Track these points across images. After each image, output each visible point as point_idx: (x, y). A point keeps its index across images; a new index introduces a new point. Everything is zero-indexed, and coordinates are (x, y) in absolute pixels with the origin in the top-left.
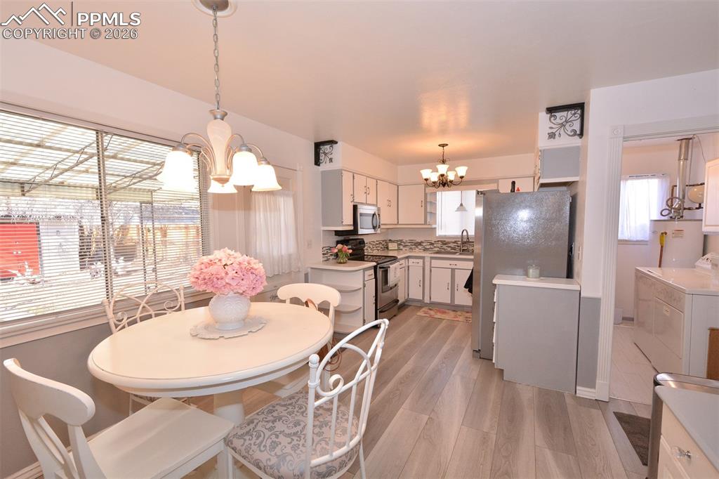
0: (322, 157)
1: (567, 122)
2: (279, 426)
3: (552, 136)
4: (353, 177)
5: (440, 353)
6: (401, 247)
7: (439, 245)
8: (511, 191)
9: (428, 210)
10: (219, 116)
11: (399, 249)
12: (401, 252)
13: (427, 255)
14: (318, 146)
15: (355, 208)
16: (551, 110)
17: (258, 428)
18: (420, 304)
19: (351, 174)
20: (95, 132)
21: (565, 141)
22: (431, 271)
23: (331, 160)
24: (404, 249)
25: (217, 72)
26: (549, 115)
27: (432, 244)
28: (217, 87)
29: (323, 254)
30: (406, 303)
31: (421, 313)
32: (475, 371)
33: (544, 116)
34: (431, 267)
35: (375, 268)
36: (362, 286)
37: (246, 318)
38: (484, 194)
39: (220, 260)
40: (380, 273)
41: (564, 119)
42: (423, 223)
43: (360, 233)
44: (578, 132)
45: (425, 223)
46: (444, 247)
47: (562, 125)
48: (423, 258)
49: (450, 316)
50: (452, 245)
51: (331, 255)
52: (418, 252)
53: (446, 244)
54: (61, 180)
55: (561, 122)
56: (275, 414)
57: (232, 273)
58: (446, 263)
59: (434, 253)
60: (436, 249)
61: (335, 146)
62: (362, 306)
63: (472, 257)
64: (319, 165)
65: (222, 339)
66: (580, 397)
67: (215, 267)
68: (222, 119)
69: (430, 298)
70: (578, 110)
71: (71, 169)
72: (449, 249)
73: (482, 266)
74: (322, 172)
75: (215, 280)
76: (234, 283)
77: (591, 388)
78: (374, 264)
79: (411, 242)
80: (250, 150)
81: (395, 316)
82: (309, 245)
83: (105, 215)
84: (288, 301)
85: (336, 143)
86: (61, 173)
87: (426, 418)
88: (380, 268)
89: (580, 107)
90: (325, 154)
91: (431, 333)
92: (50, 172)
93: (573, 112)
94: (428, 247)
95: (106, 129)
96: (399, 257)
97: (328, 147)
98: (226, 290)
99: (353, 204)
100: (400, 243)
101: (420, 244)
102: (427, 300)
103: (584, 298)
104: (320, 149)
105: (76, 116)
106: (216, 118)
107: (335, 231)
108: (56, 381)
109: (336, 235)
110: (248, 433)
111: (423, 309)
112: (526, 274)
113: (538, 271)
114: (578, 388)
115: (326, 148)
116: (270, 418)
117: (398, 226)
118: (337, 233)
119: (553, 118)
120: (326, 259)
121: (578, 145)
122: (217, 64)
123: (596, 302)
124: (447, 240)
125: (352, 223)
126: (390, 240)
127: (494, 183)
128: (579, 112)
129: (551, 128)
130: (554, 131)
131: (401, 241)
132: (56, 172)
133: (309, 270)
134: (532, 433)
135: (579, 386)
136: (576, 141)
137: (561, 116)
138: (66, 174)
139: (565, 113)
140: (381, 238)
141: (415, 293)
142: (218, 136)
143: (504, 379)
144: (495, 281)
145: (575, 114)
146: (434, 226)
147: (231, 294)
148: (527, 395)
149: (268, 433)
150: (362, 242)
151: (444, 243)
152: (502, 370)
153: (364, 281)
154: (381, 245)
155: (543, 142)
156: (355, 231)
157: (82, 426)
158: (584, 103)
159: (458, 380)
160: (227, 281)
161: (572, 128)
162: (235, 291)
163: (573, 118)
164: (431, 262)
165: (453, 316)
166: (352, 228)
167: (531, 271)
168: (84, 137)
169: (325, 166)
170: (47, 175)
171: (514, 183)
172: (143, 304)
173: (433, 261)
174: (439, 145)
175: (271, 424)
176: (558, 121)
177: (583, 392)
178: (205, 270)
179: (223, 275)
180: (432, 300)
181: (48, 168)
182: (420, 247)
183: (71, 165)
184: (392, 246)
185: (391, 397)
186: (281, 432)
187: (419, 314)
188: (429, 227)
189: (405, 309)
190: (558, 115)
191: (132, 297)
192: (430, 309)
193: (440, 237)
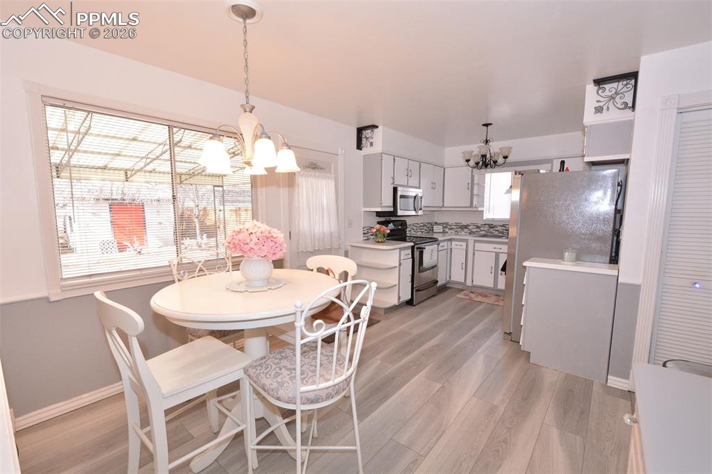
0: (364, 141)
1: (616, 93)
2: (284, 362)
3: (599, 110)
4: (394, 159)
5: (470, 334)
6: (447, 230)
7: (486, 229)
8: (560, 171)
9: (475, 192)
10: (248, 110)
11: (444, 232)
12: (446, 235)
13: (471, 239)
14: (360, 131)
15: (395, 190)
16: (599, 82)
17: (267, 363)
18: (462, 288)
19: (393, 157)
20: (167, 127)
21: (614, 115)
22: (474, 254)
23: (371, 144)
24: (450, 232)
25: (247, 72)
26: (597, 87)
27: (478, 227)
28: (247, 84)
29: (364, 234)
30: (448, 285)
31: (461, 296)
32: (502, 352)
33: (591, 89)
34: (474, 250)
35: (413, 248)
36: (398, 265)
37: (269, 278)
38: (522, 175)
39: (247, 230)
40: (417, 254)
41: (614, 91)
42: (469, 205)
43: (399, 214)
44: (630, 105)
45: (471, 206)
46: (491, 230)
47: (612, 98)
48: (466, 241)
49: (492, 300)
50: (500, 228)
51: (372, 235)
52: (463, 235)
53: (493, 228)
54: (153, 167)
55: (610, 94)
56: (283, 354)
57: (255, 240)
58: (490, 247)
59: (479, 236)
60: (483, 233)
61: (375, 130)
62: (397, 283)
63: (507, 240)
64: (361, 149)
65: (246, 293)
66: (611, 387)
67: (243, 234)
68: (251, 112)
69: (473, 281)
70: (631, 79)
71: (157, 158)
72: (497, 233)
73: (517, 250)
74: (364, 156)
75: (242, 244)
76: (256, 248)
77: (625, 378)
78: (412, 244)
79: (457, 225)
80: (269, 138)
81: (434, 296)
82: (350, 224)
83: (175, 194)
84: (315, 270)
85: (377, 127)
86: (151, 162)
87: (439, 386)
88: (418, 248)
89: (634, 75)
90: (367, 138)
91: (467, 314)
92: (144, 160)
93: (625, 82)
94: (474, 230)
95: (175, 124)
96: (440, 239)
97: (369, 131)
98: (251, 255)
99: (392, 186)
100: (445, 225)
101: (466, 227)
102: (469, 283)
103: (622, 284)
104: (362, 134)
105: (153, 115)
106: (245, 111)
107: (377, 212)
108: (121, 304)
109: (377, 216)
110: (260, 365)
111: (465, 292)
112: (562, 258)
113: (574, 255)
114: (609, 377)
115: (367, 133)
116: (279, 356)
117: (443, 209)
118: (379, 214)
119: (600, 91)
120: (366, 238)
121: (630, 118)
122: (246, 66)
123: (635, 289)
124: (494, 224)
125: (392, 205)
126: (436, 223)
127: (547, 163)
128: (633, 82)
129: (598, 101)
130: (601, 104)
131: (447, 224)
132: (148, 161)
133: (349, 247)
134: (544, 412)
135: (612, 375)
136: (627, 114)
137: (610, 88)
138: (154, 162)
139: (615, 85)
140: (426, 220)
141: (457, 276)
142: (247, 126)
143: (531, 362)
144: (525, 264)
145: (627, 84)
146: (480, 209)
147: (255, 257)
148: (551, 378)
149: (274, 366)
150: (404, 224)
151: (491, 226)
152: (529, 353)
153: (400, 260)
154: (425, 228)
155: (589, 118)
156: (394, 213)
157: (137, 336)
158: (637, 72)
159: (482, 357)
160: (251, 246)
161: (623, 101)
162: (258, 254)
163: (625, 89)
164: (474, 246)
165: (494, 300)
166: (392, 209)
167: (567, 254)
168: (161, 133)
169: (367, 150)
170: (142, 164)
171: (563, 163)
172: (200, 265)
173: (476, 244)
174: (484, 125)
175: (278, 360)
176: (607, 93)
177: (614, 382)
178: (236, 237)
179: (248, 240)
180: (474, 283)
181: (142, 158)
182: (466, 230)
183: (158, 155)
184: (436, 229)
185: (410, 365)
186: (284, 367)
187: (458, 296)
188: (475, 209)
189: (446, 291)
190: (607, 86)
191: (195, 261)
192: (472, 292)
193: (487, 220)
